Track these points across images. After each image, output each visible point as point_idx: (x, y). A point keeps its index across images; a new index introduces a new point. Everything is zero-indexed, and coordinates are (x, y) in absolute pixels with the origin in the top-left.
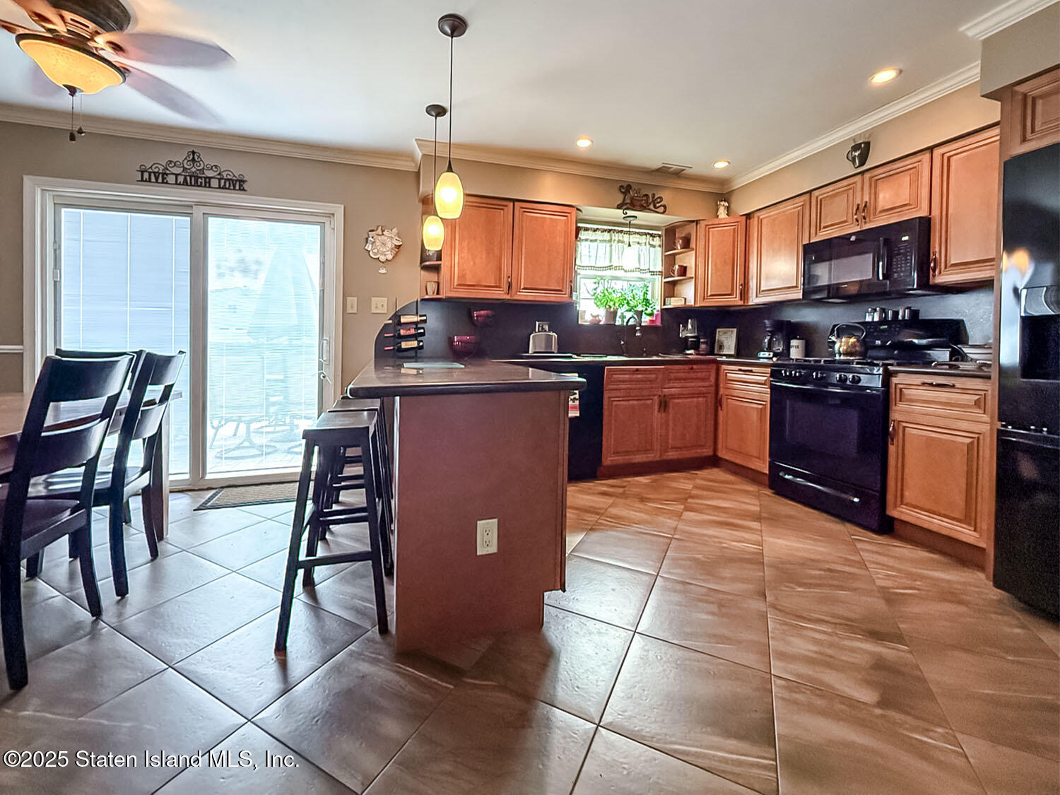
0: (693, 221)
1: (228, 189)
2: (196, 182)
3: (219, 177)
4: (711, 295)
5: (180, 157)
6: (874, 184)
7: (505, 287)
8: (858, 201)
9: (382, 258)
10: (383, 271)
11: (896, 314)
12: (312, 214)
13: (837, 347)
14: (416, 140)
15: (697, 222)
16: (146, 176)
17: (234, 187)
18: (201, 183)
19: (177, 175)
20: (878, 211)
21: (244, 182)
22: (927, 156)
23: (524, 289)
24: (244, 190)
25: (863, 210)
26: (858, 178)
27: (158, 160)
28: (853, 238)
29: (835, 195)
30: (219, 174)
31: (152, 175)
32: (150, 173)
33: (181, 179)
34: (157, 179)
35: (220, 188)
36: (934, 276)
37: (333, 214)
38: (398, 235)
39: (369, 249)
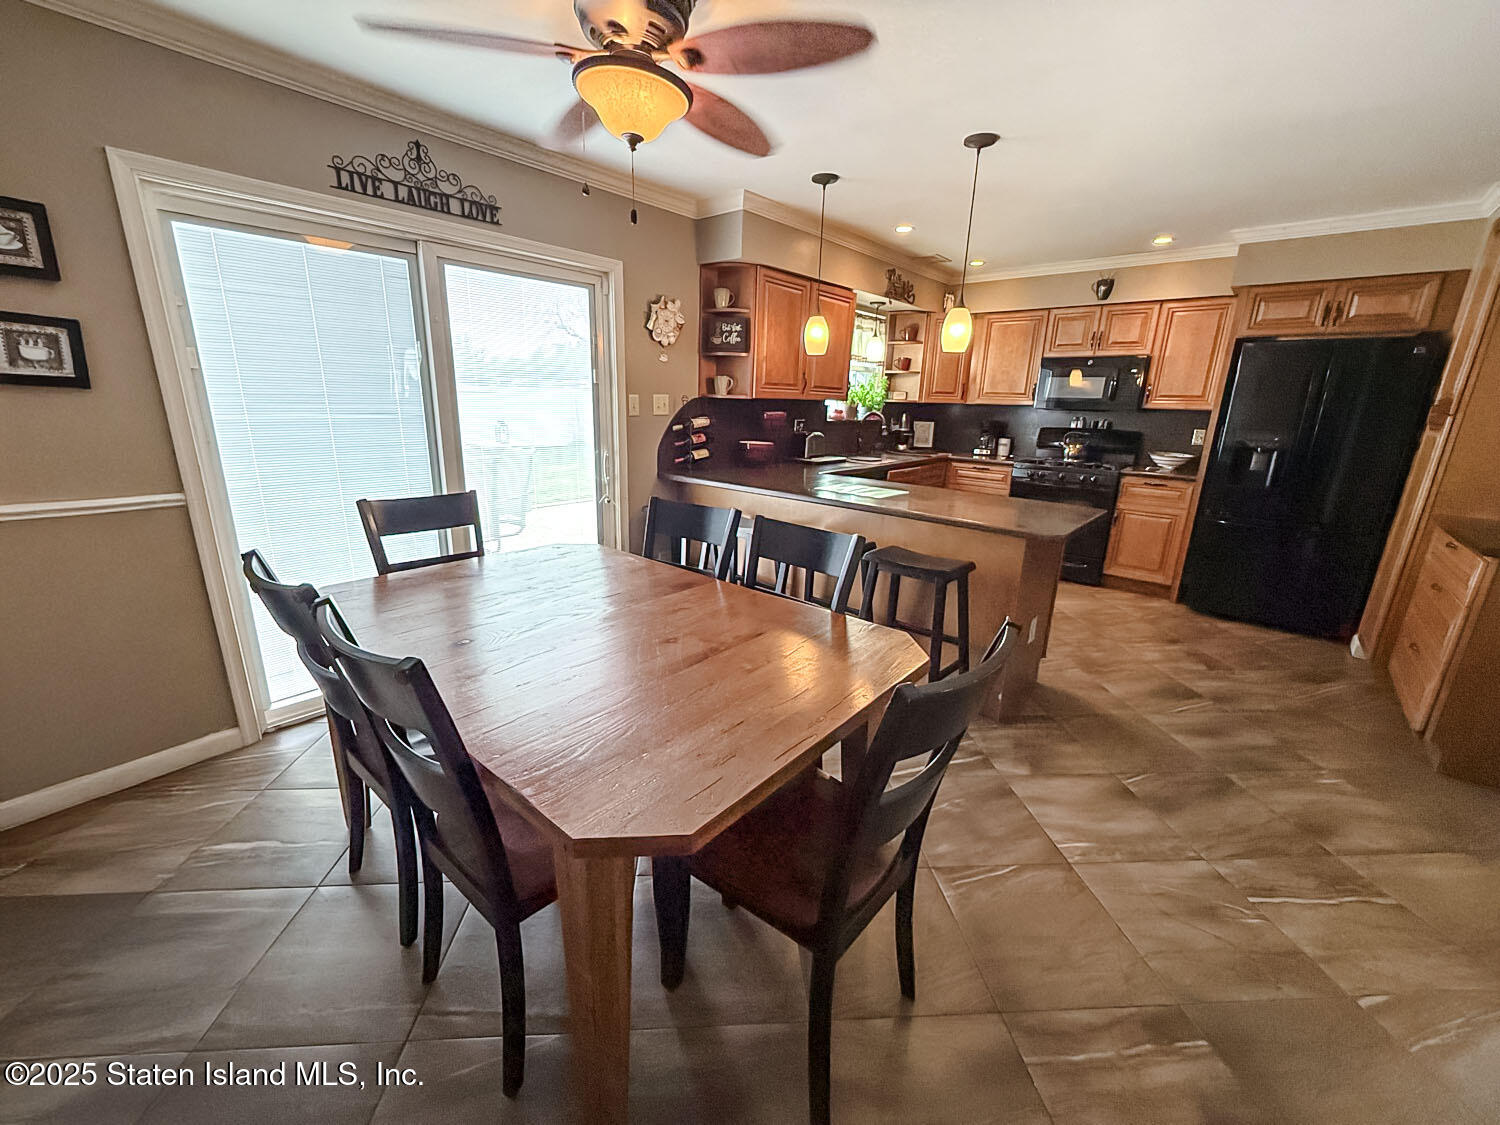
0: (924, 312)
1: (476, 219)
2: (428, 200)
3: (459, 196)
4: (937, 392)
5: (397, 149)
6: (1111, 316)
7: (801, 387)
8: (1095, 330)
9: (665, 342)
10: (664, 358)
11: (1097, 423)
12: (582, 271)
13: (1066, 451)
14: (746, 191)
15: (928, 313)
16: (345, 179)
17: (484, 216)
18: (436, 203)
19: (396, 184)
20: (1110, 342)
21: (497, 209)
22: (1157, 306)
23: (815, 387)
24: (497, 223)
25: (1098, 340)
26: (1099, 309)
27: (362, 149)
28: (1090, 362)
29: (1074, 319)
30: (460, 192)
31: (355, 176)
32: (351, 174)
33: (403, 193)
34: (364, 187)
35: (463, 216)
36: (1147, 402)
37: (606, 273)
38: (681, 310)
39: (651, 328)
